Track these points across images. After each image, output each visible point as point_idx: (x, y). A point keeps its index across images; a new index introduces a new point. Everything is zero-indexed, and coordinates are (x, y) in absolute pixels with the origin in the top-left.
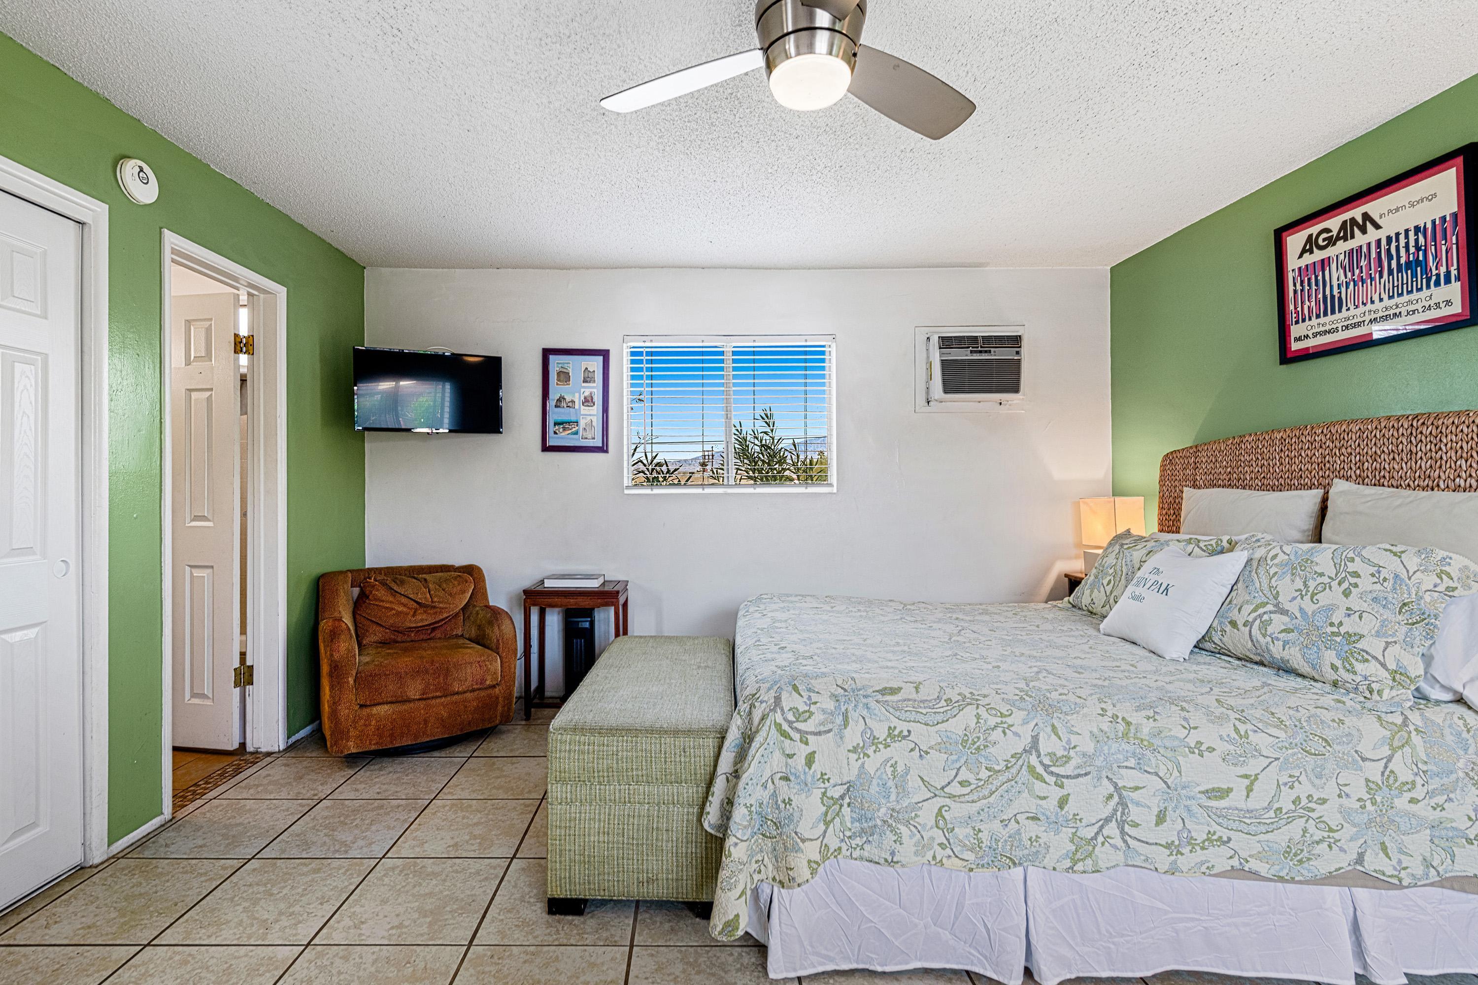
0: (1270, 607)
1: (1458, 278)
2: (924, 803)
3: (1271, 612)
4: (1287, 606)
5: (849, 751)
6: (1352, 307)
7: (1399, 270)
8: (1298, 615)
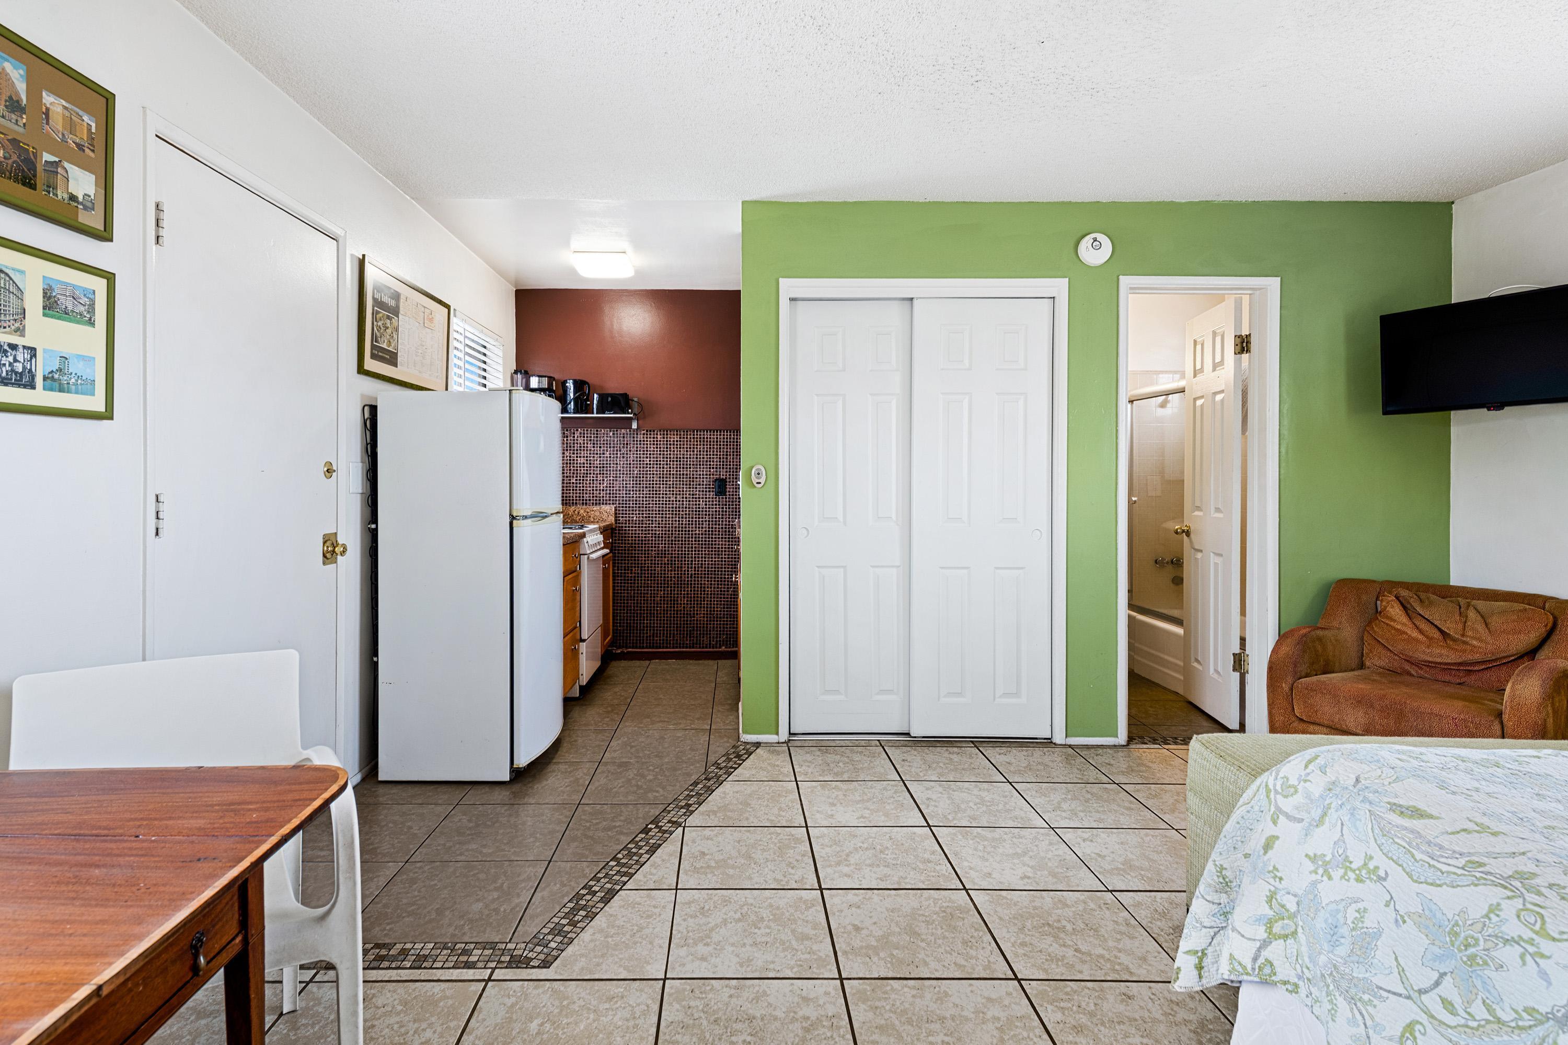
2: (1390, 996)
5: (1307, 855)
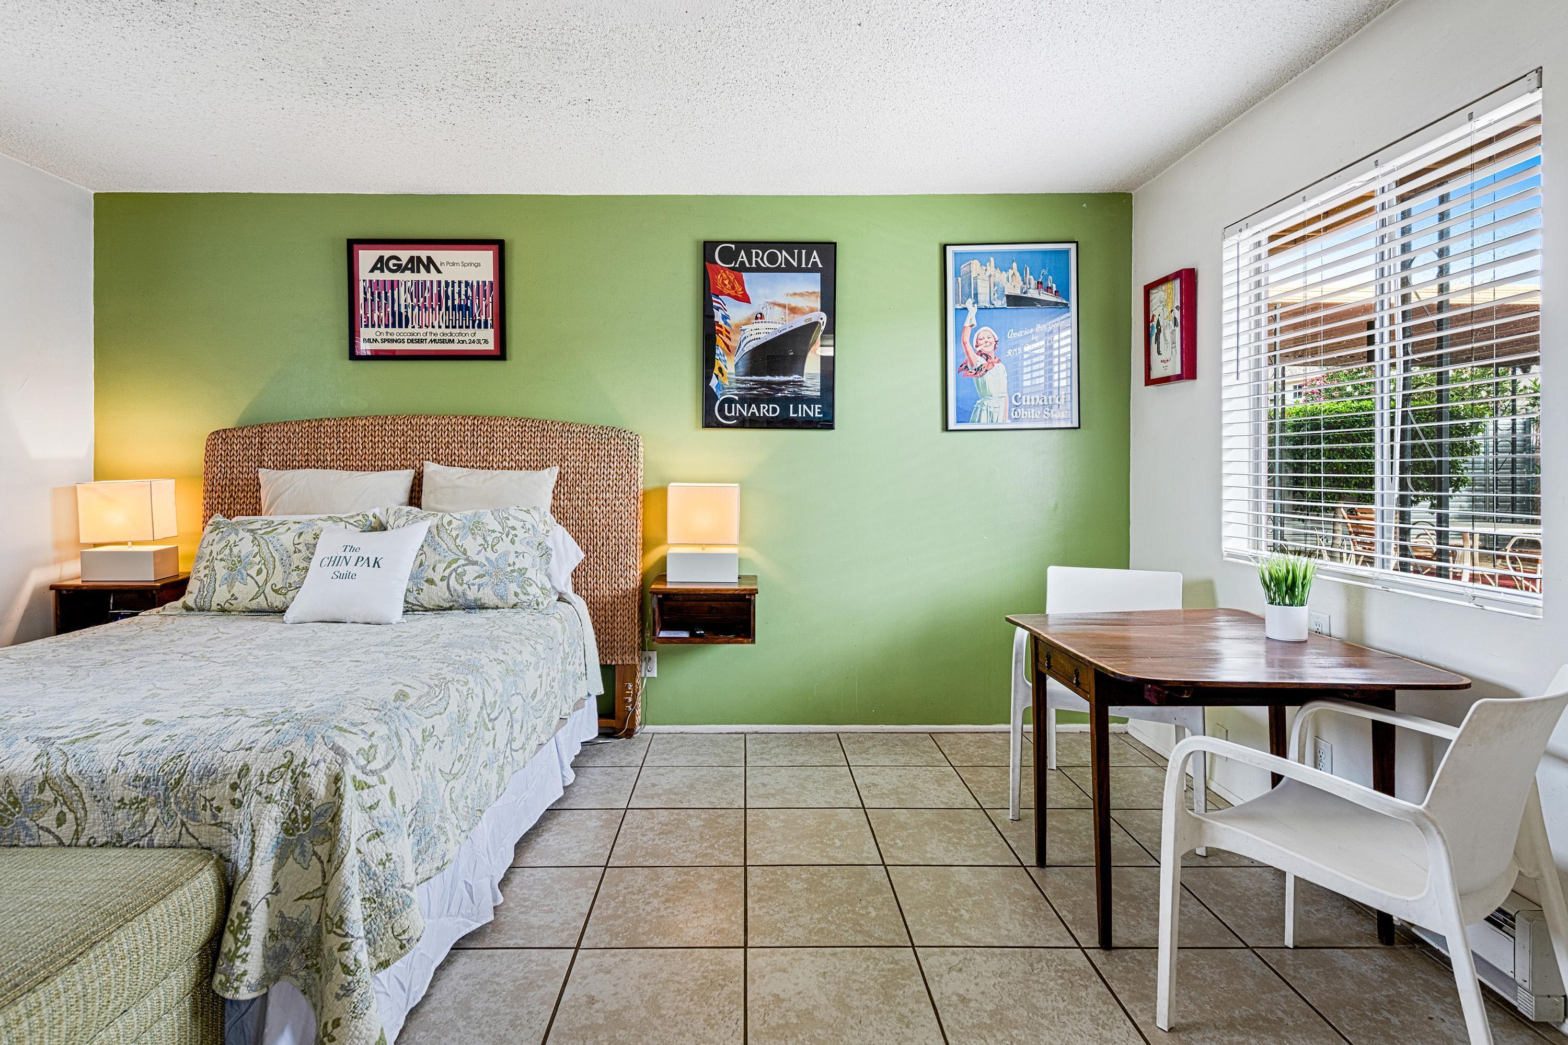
0: (461, 562)
1: (492, 327)
3: (463, 565)
4: (475, 558)
6: (417, 326)
7: (454, 309)
8: (486, 563)
